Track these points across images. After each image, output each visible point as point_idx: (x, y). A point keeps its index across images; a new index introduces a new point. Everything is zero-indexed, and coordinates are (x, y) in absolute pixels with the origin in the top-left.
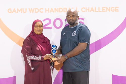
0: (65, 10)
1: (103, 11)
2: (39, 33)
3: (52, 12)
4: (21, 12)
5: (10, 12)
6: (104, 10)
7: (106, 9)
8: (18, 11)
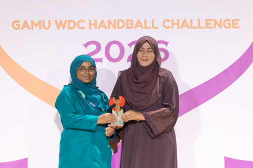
0: (130, 24)
1: (207, 27)
3: (102, 28)
4: (40, 28)
7: (212, 23)
8: (34, 26)
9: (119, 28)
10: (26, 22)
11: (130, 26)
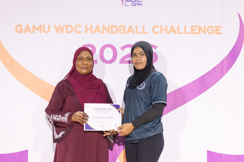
0: (123, 29)
1: (193, 33)
2: (84, 71)
3: (97, 33)
4: (41, 32)
5: (20, 30)
6: (194, 31)
7: (197, 29)
8: (35, 30)
10: (28, 26)
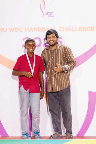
3: (31, 31)
4: (2, 32)
6: (80, 30)
7: (82, 28)
9: (39, 31)
11: (44, 30)
